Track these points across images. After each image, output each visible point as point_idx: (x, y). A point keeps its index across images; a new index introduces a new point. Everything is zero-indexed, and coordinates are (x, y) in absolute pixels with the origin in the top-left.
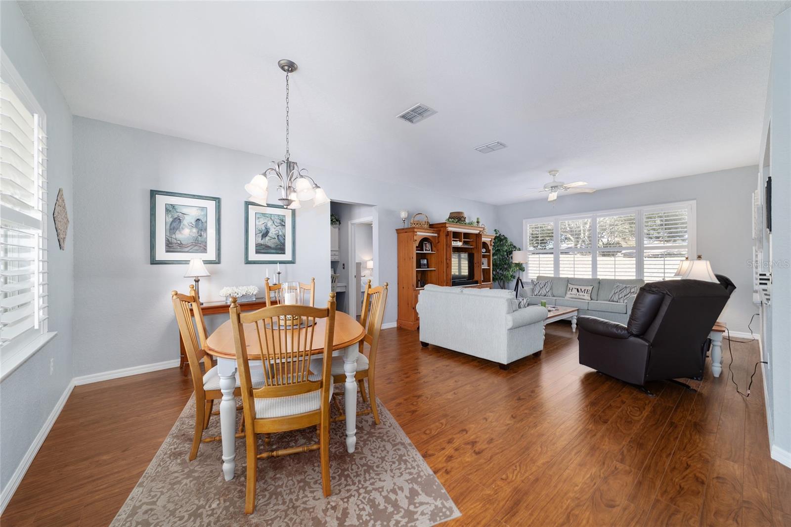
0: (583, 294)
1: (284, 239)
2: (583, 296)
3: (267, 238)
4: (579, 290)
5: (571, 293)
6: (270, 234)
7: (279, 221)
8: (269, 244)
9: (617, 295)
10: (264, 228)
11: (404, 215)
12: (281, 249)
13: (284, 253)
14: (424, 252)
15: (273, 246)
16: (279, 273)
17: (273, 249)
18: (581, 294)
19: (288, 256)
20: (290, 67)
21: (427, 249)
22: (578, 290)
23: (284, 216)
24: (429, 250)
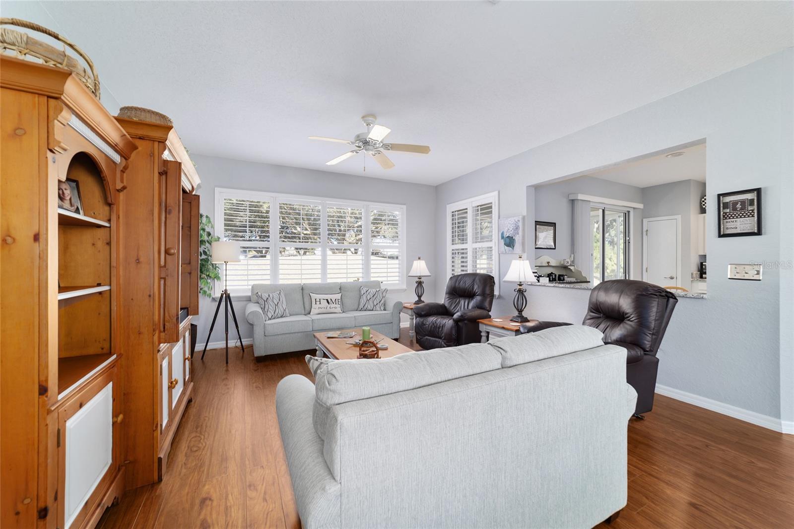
0: (334, 305)
2: (335, 308)
4: (330, 301)
5: (320, 306)
9: (371, 302)
18: (332, 305)
22: (327, 300)
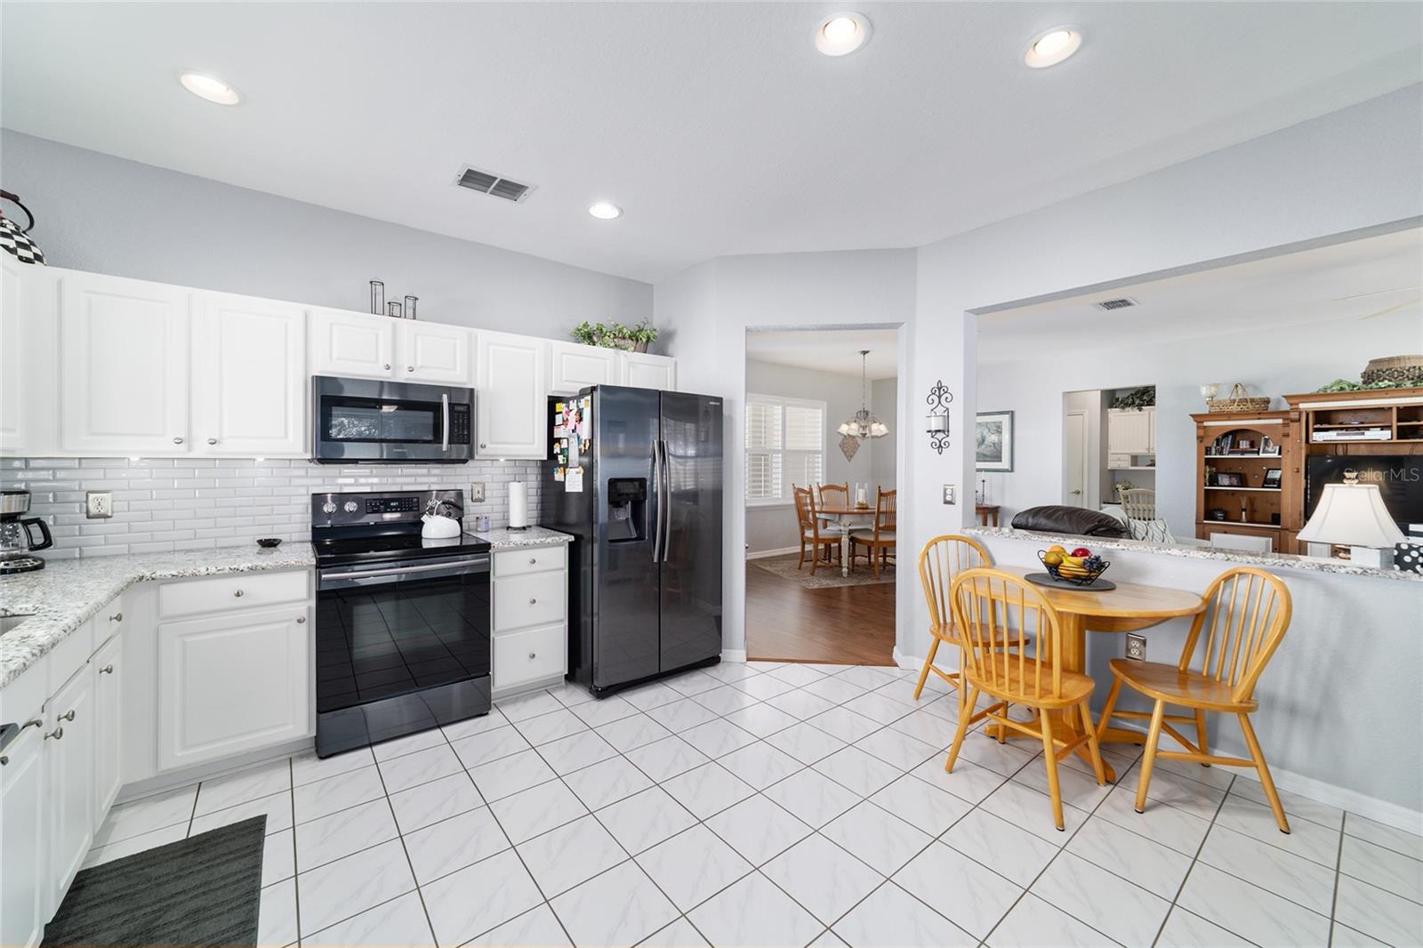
1: (1001, 447)
3: (983, 446)
6: (986, 443)
7: (995, 428)
8: (985, 453)
10: (980, 437)
11: (1204, 391)
12: (998, 458)
13: (1001, 461)
14: (1262, 455)
15: (988, 453)
16: (984, 481)
17: (990, 457)
19: (1005, 464)
20: (865, 353)
21: (1270, 449)
23: (1001, 422)
24: (1274, 452)
